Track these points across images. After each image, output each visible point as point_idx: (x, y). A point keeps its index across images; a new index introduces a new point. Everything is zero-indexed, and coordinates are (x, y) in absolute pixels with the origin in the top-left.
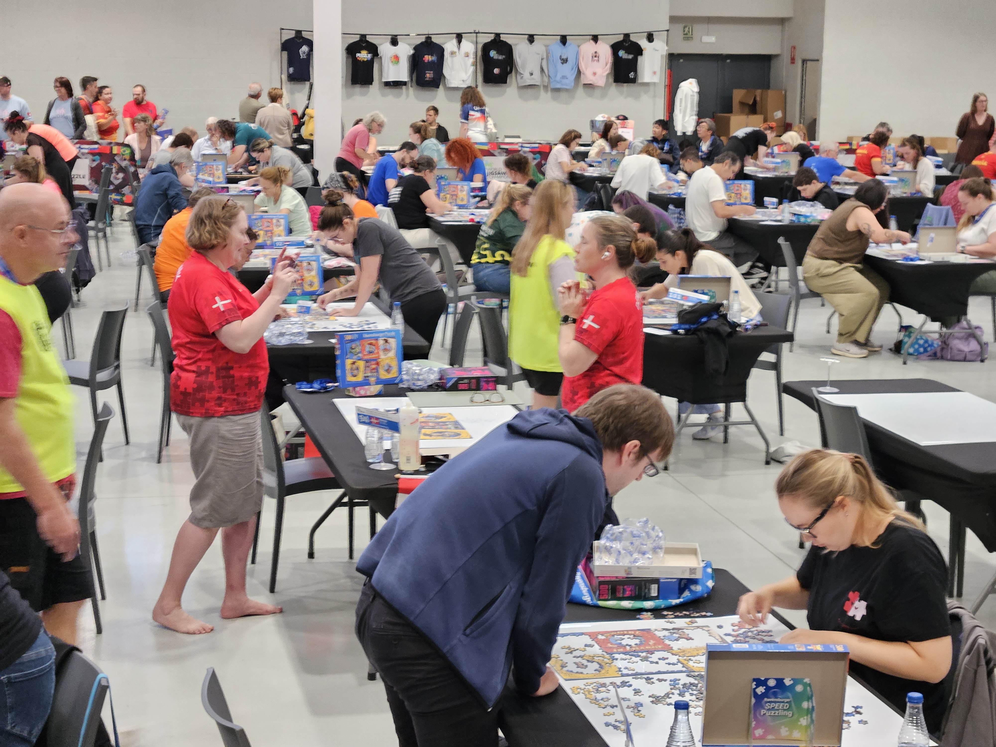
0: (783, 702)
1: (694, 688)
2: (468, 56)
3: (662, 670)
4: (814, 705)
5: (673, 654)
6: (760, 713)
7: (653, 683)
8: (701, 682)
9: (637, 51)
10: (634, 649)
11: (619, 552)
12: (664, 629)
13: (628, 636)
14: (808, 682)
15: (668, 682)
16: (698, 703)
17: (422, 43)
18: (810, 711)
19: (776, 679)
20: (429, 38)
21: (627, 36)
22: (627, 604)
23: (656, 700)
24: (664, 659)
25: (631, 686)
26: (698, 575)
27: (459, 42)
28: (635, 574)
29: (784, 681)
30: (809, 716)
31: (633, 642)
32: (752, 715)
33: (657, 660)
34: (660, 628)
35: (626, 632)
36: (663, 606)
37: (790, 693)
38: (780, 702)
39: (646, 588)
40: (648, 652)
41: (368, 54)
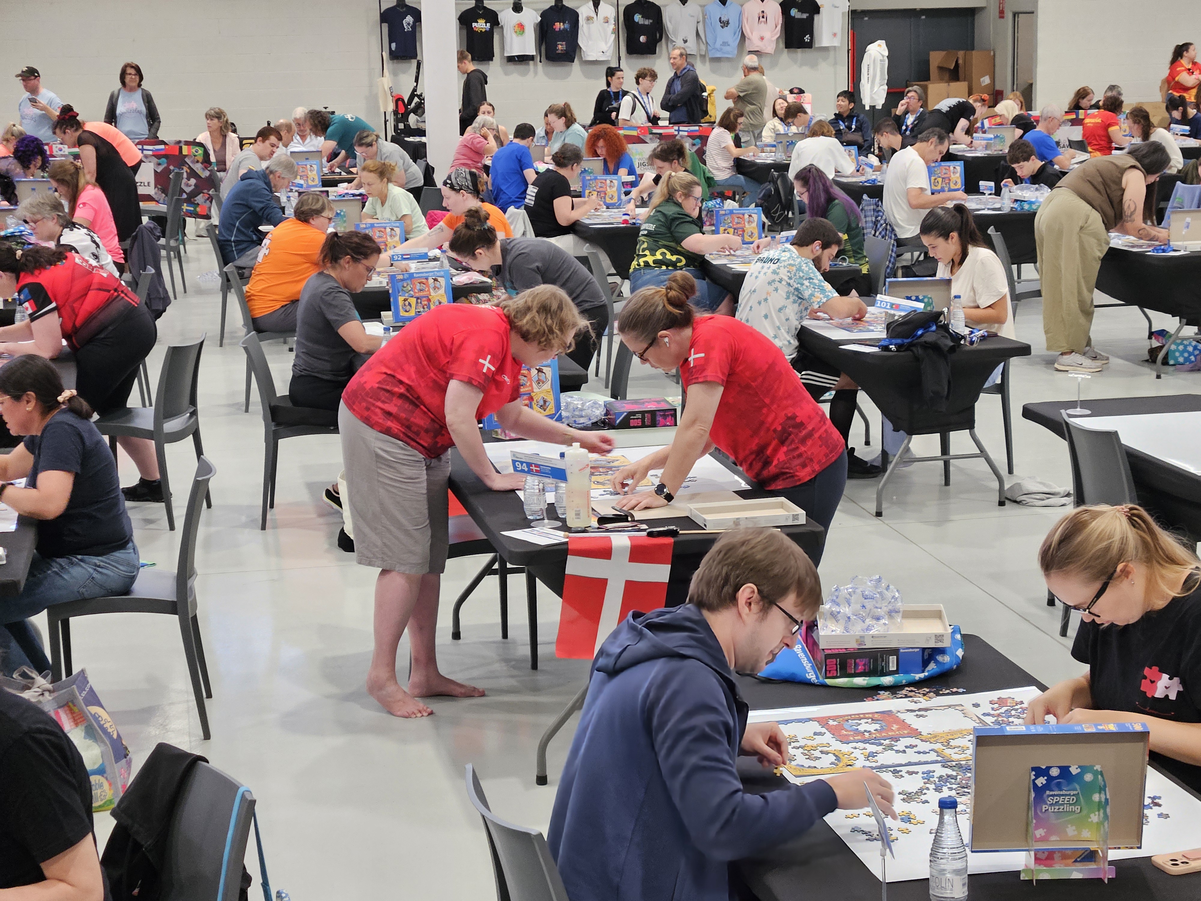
0: (1069, 795)
1: (953, 781)
2: (607, 22)
3: (911, 760)
4: (1108, 797)
5: (922, 740)
6: (1042, 809)
7: (903, 777)
9: (814, 8)
10: (874, 736)
11: (849, 618)
12: (908, 710)
13: (866, 720)
14: (1099, 770)
15: (920, 775)
17: (551, 8)
18: (1103, 805)
19: (1059, 767)
22: (860, 681)
23: (908, 797)
24: (912, 747)
26: (946, 643)
27: (597, 5)
28: (869, 644)
29: (1070, 769)
30: (1102, 811)
31: (873, 727)
32: (1032, 813)
33: (904, 749)
34: (902, 709)
35: (862, 716)
36: (904, 682)
37: (1078, 784)
38: (1066, 795)
39: (883, 661)
40: (891, 738)
41: (486, 23)
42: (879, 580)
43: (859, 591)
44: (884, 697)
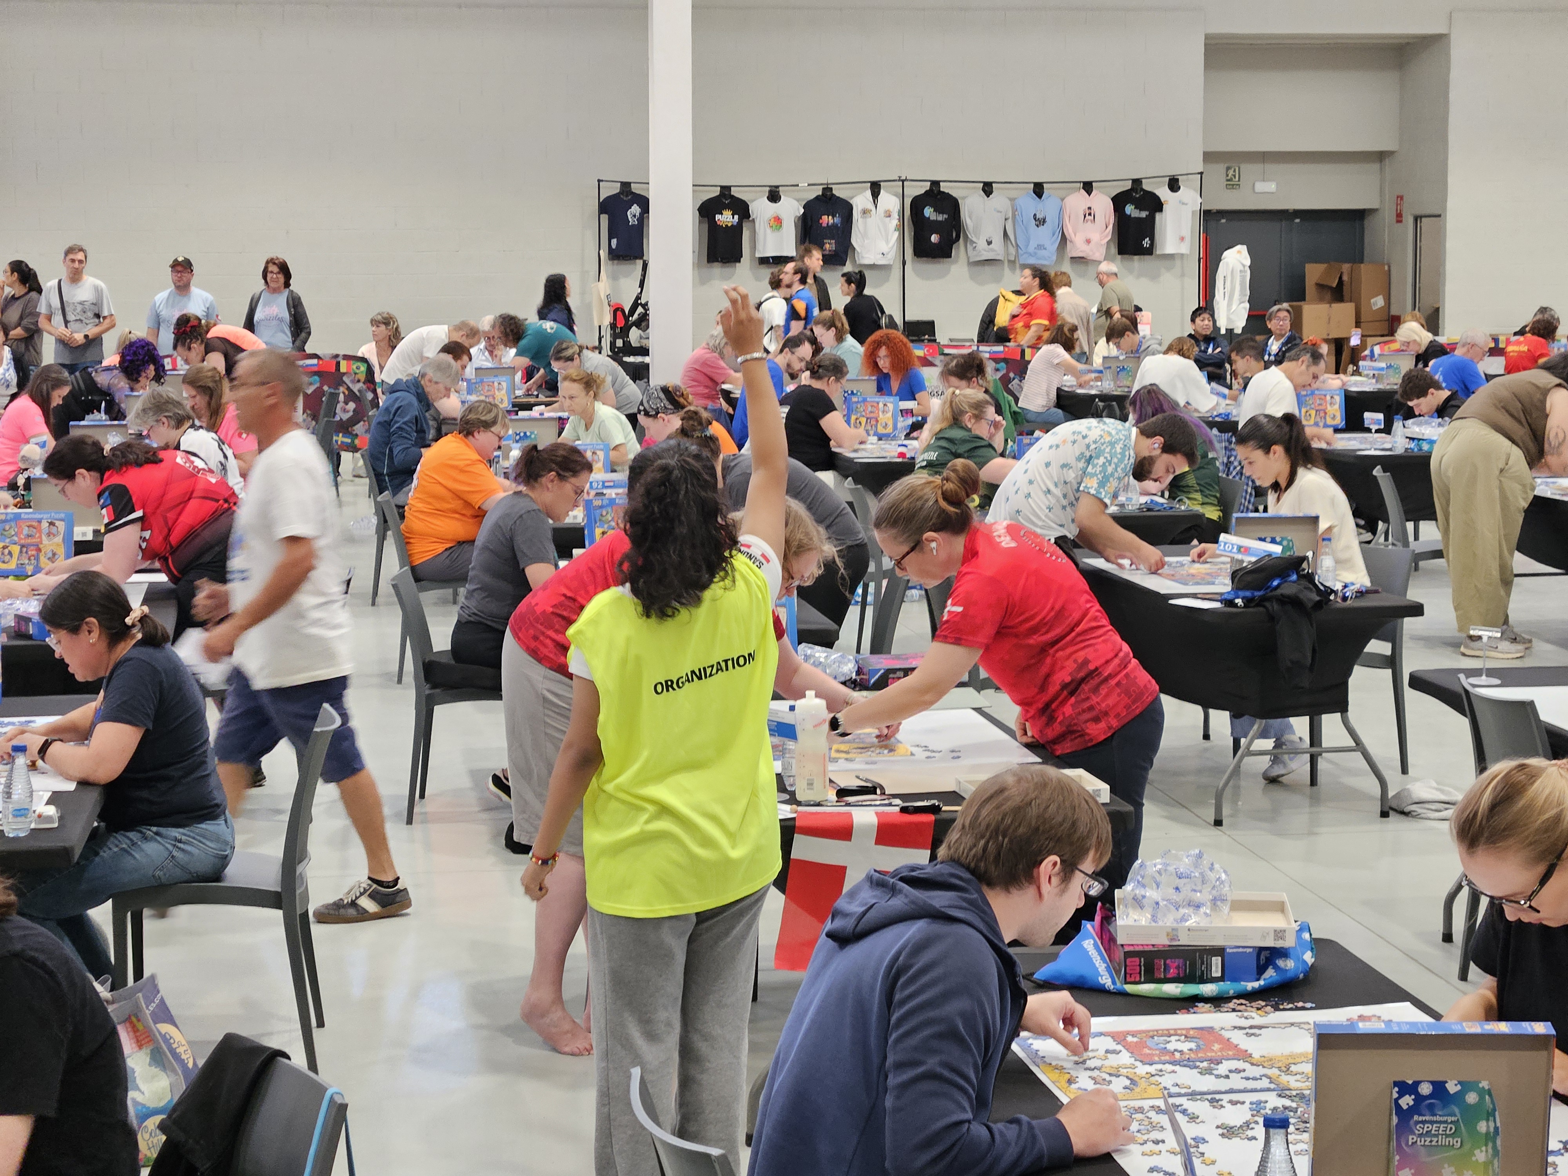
0: (1446, 1122)
1: (1293, 1114)
2: (890, 216)
3: (1235, 1087)
4: (1498, 1125)
5: (1252, 1064)
6: (1407, 1141)
7: (1222, 1106)
8: (1302, 1105)
9: (1155, 205)
10: (1187, 1056)
12: (1235, 1028)
13: (1177, 1038)
14: (1487, 1088)
15: (1247, 1105)
16: (1301, 1138)
17: (817, 198)
18: (1491, 1137)
19: (1432, 1083)
20: (827, 190)
21: (1137, 182)
22: (1172, 989)
23: (1229, 1132)
25: (1186, 1110)
26: (1289, 942)
27: (875, 194)
28: (1184, 940)
29: (1447, 1085)
30: (1490, 1145)
31: (1185, 1046)
32: (1394, 1145)
33: (1228, 1073)
34: (1228, 1025)
35: (1172, 1032)
36: (1231, 992)
37: (1458, 1107)
38: (1440, 1122)
39: (1202, 963)
40: (1211, 1061)
41: (733, 215)
42: (1200, 856)
43: (1171, 869)
44: (1204, 1010)
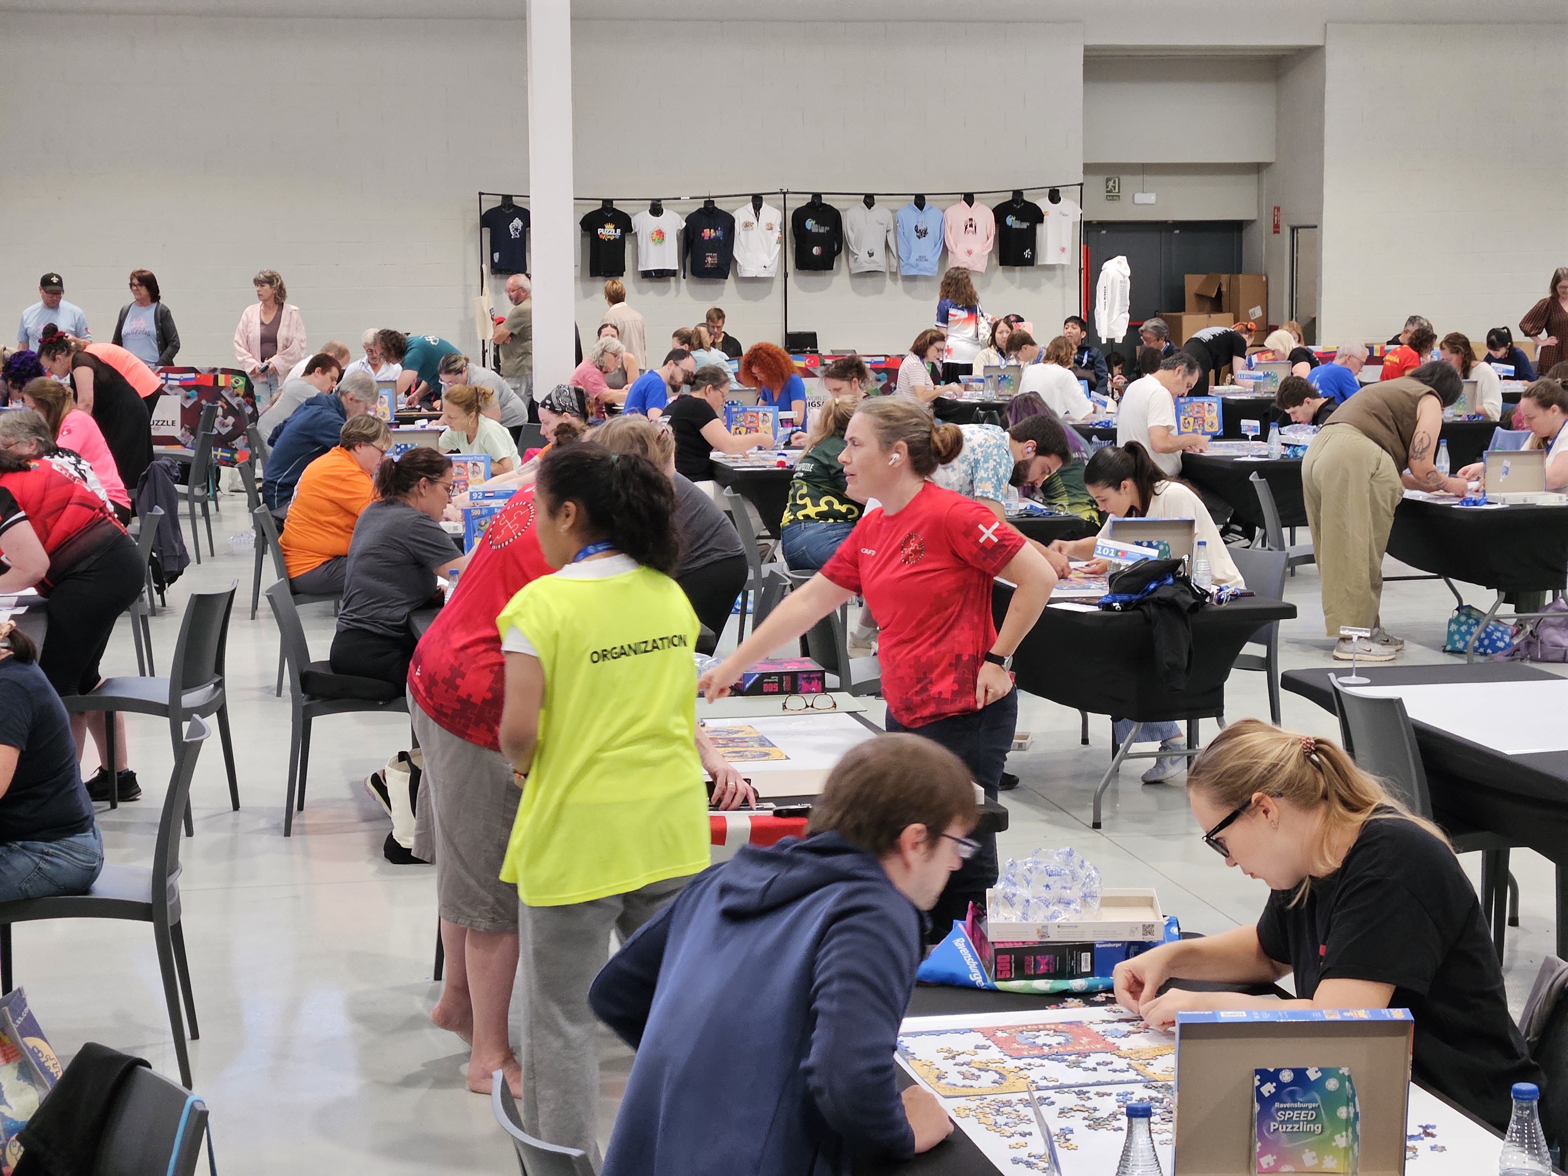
0: (1307, 1109)
1: (1158, 1104)
2: (771, 229)
3: (1103, 1080)
4: (1358, 1110)
5: (1120, 1057)
6: (1269, 1127)
7: (1090, 1099)
8: (1168, 1095)
9: (1036, 216)
10: (1056, 1050)
11: (1028, 901)
12: (1104, 1021)
13: (1046, 1032)
14: (1347, 1074)
15: (1114, 1097)
16: (1164, 1127)
17: (699, 211)
18: (1350, 1123)
19: (1293, 1070)
20: (710, 203)
21: (1018, 194)
22: (1042, 985)
23: (1095, 1123)
24: (1106, 1064)
25: (1053, 1103)
26: (1157, 936)
27: (757, 207)
28: (1054, 937)
29: (1307, 1072)
30: (1350, 1130)
31: (1054, 1040)
32: (1255, 1132)
33: (1096, 1066)
34: (1097, 1019)
35: (1041, 1027)
36: (1101, 987)
37: (1317, 1092)
38: (1301, 1109)
39: (1072, 959)
40: (1079, 1054)
41: (615, 229)
42: (1070, 854)
43: (1041, 867)
44: (1073, 1005)
